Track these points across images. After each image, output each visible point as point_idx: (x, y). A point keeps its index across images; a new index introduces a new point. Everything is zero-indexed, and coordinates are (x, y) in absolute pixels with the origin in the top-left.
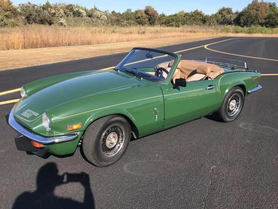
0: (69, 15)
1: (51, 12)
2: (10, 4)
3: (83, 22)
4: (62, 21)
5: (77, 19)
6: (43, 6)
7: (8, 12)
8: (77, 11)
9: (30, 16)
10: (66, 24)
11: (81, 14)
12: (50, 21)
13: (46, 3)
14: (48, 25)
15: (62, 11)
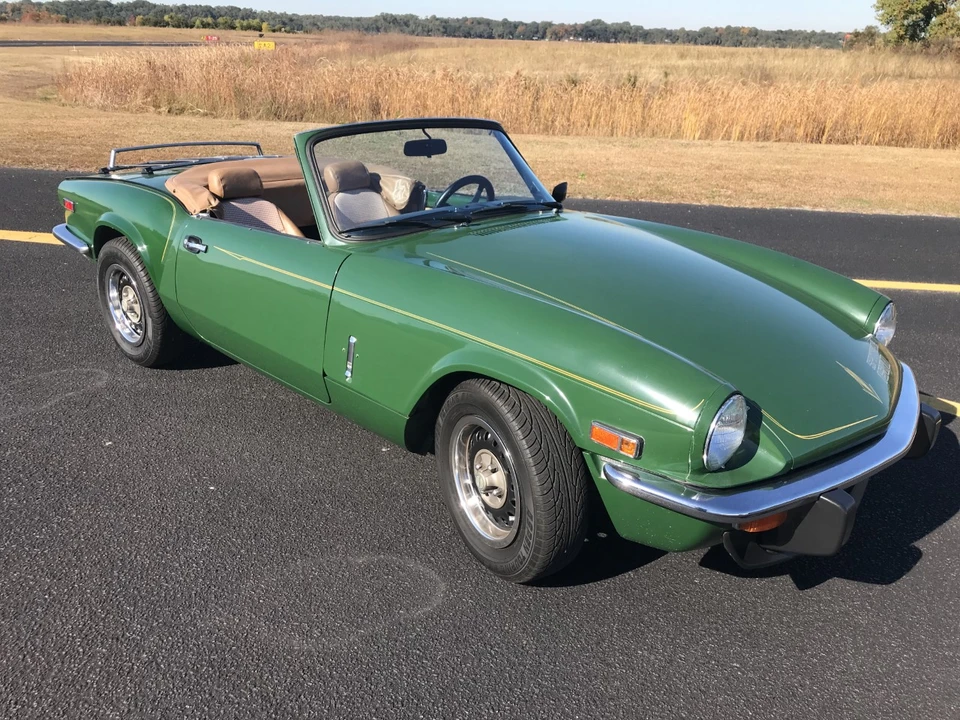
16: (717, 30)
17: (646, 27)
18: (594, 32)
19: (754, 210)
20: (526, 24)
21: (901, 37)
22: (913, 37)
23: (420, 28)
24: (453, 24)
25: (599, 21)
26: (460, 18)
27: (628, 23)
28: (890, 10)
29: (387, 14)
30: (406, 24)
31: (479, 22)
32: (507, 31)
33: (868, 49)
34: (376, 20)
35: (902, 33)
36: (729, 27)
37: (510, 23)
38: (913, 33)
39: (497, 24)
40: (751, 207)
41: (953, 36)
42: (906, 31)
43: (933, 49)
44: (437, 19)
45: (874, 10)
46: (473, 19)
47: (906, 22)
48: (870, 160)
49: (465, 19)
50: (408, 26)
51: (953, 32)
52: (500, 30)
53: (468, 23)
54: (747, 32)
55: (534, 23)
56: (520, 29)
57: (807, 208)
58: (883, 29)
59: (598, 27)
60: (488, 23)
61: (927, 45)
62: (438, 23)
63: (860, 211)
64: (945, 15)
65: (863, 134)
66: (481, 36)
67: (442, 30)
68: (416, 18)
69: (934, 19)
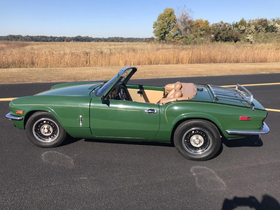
0: (261, 31)
1: (241, 29)
2: (207, 25)
3: (276, 37)
4: (249, 38)
5: (269, 35)
6: (236, 23)
7: (204, 32)
8: (272, 26)
9: (218, 34)
10: (253, 41)
11: (276, 29)
12: (237, 38)
13: (241, 20)
14: (233, 42)
15: (253, 27)
16: (112, 38)
17: (93, 38)
18: (78, 39)
19: (150, 79)
20: (58, 37)
21: (160, 39)
22: (163, 39)
23: (23, 39)
24: (34, 38)
25: (80, 36)
26: (37, 36)
27: (88, 36)
28: (156, 33)
29: (11, 35)
30: (19, 38)
31: (43, 37)
32: (52, 39)
33: (153, 42)
34: (7, 37)
35: (160, 38)
36: (115, 37)
37: (53, 37)
38: (162, 38)
39: (49, 37)
40: (150, 78)
41: (171, 39)
42: (161, 38)
43: (168, 42)
44: (29, 36)
45: (153, 33)
46: (41, 36)
47: (161, 36)
48: (166, 68)
49: (38, 36)
50: (19, 39)
51: (171, 38)
52: (50, 39)
53: (39, 37)
54: (120, 38)
55: (60, 37)
56: (56, 39)
57: (161, 78)
58: (155, 37)
59: (79, 38)
60: (46, 37)
61: (166, 41)
62: (29, 37)
63: (171, 77)
64: (169, 34)
65: (161, 62)
66: (44, 41)
67: (31, 39)
68: (22, 36)
69: (166, 35)
